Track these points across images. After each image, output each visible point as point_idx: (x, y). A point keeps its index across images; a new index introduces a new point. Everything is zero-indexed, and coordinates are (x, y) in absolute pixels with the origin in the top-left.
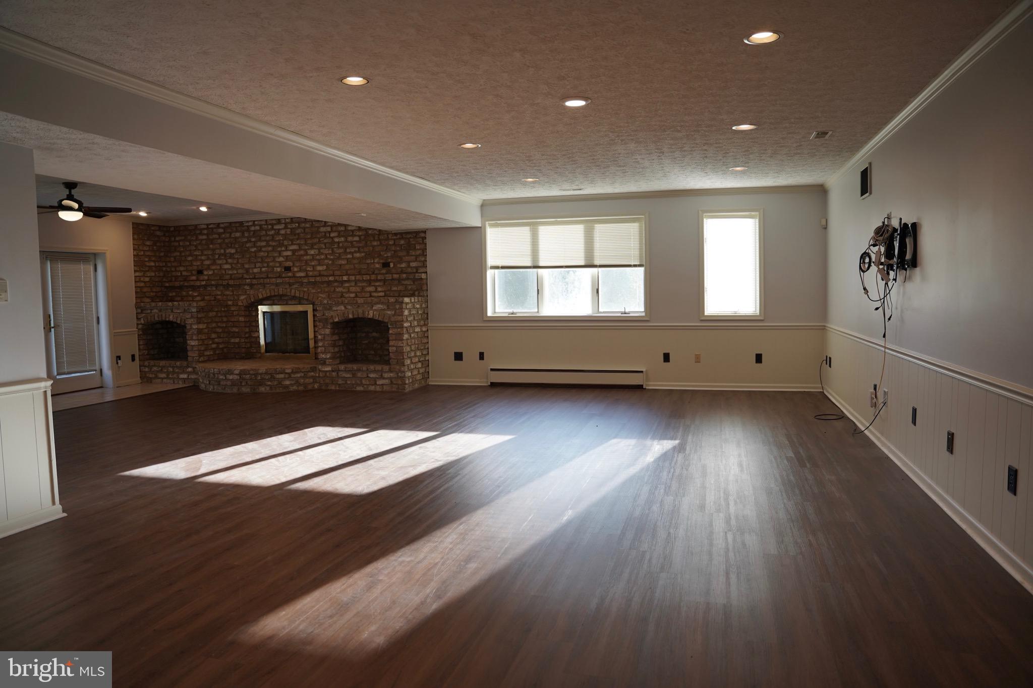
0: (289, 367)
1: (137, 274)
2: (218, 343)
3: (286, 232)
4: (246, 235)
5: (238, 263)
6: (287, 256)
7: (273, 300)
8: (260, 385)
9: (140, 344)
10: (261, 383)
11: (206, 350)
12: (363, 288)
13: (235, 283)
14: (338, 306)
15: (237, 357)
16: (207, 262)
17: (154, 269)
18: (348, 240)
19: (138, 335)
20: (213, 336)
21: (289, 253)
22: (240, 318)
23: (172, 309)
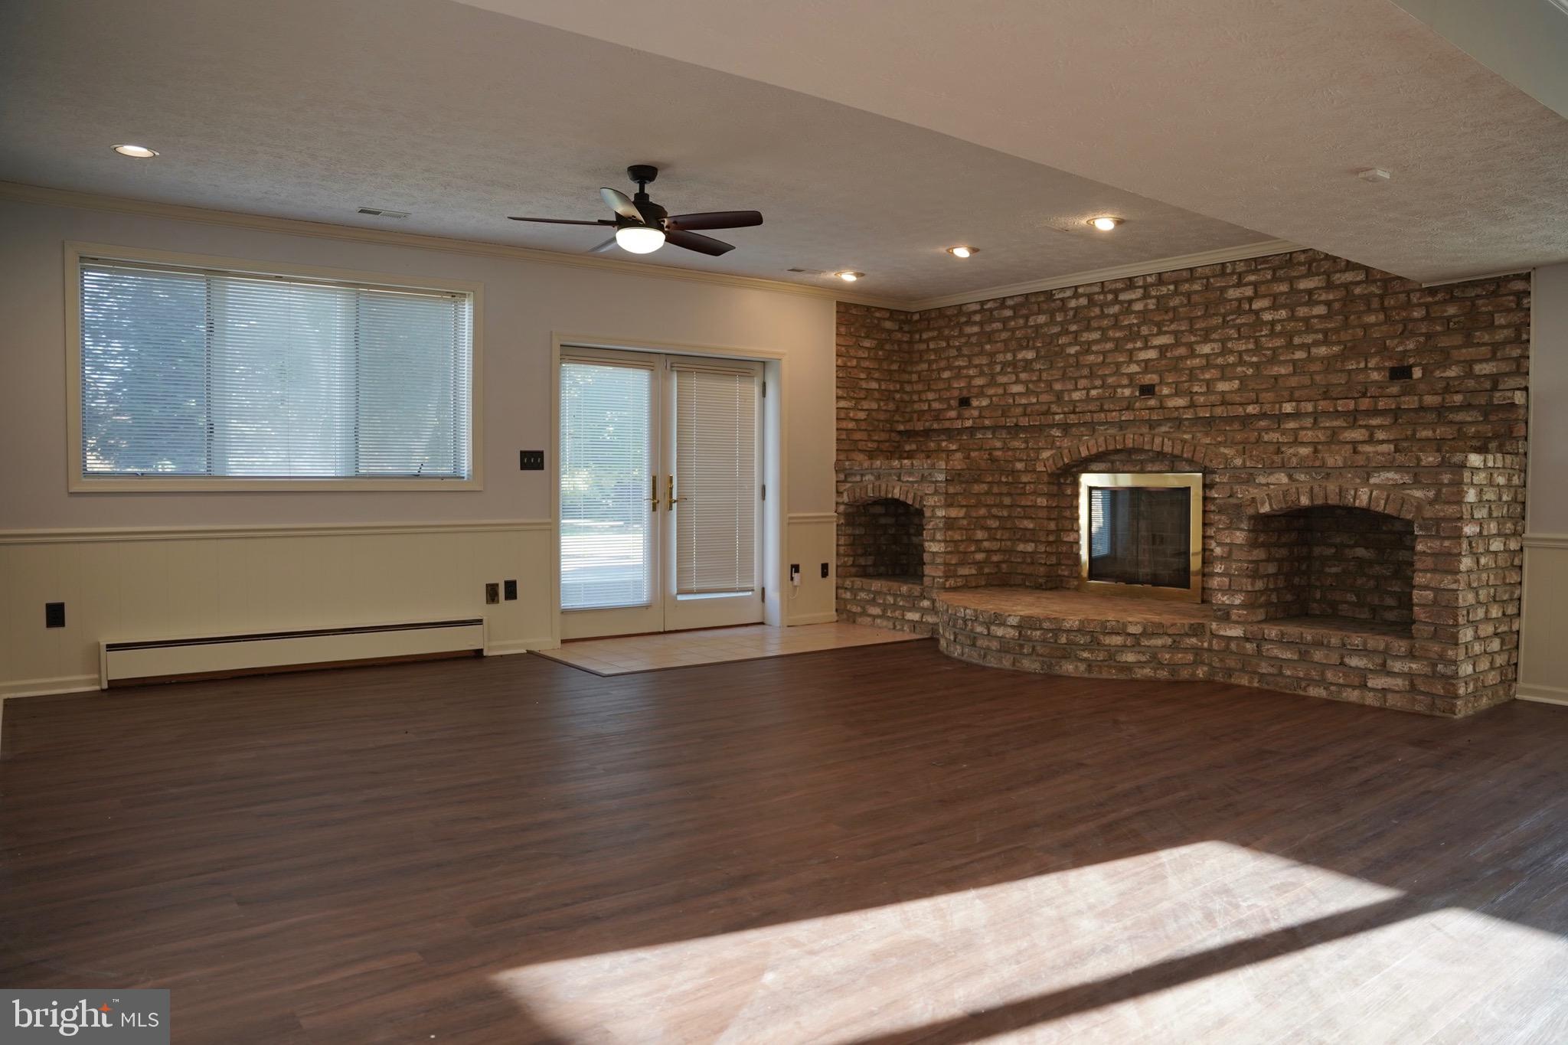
0: (1136, 618)
1: (843, 404)
2: (988, 551)
3: (1146, 305)
4: (1059, 319)
5: (1040, 380)
6: (1147, 361)
7: (1113, 462)
8: (1064, 657)
9: (840, 543)
10: (1067, 653)
11: (962, 564)
12: (1334, 432)
13: (1031, 423)
14: (1270, 474)
15: (1027, 584)
16: (979, 381)
17: (876, 395)
18: (1297, 314)
19: (837, 525)
20: (980, 535)
21: (1152, 354)
22: (1039, 500)
23: (900, 474)
